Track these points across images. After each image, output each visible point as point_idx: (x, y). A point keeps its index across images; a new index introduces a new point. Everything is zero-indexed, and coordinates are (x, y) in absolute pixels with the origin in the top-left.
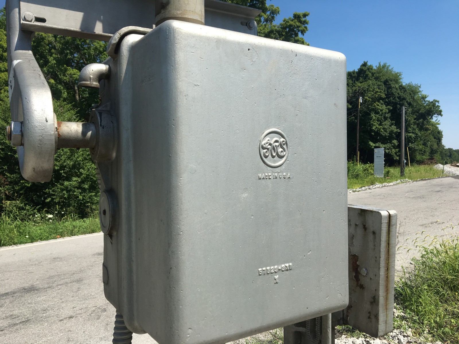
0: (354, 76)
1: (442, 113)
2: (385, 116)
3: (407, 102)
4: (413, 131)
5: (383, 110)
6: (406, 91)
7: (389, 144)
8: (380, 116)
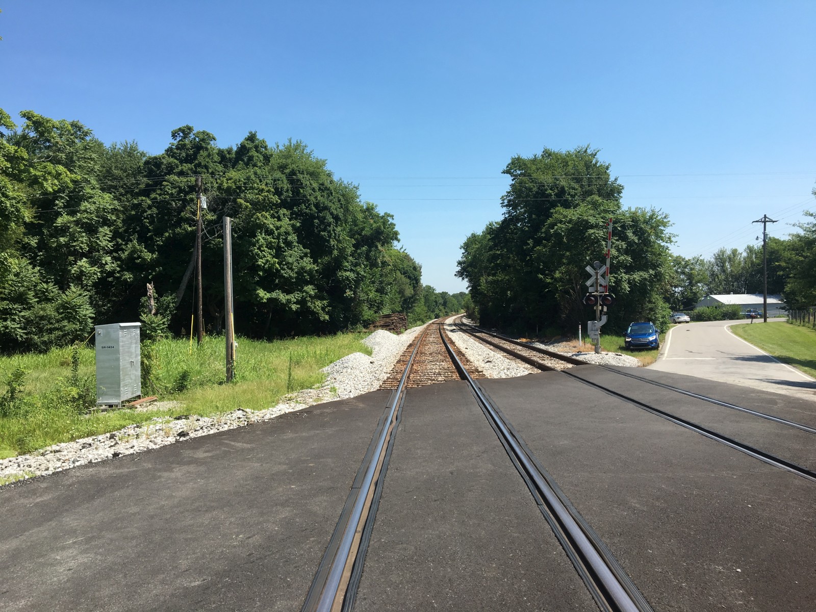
0: (230, 158)
1: (399, 237)
2: (287, 238)
3: (332, 214)
4: (352, 268)
5: (280, 227)
6: (332, 193)
7: (298, 294)
8: (274, 239)
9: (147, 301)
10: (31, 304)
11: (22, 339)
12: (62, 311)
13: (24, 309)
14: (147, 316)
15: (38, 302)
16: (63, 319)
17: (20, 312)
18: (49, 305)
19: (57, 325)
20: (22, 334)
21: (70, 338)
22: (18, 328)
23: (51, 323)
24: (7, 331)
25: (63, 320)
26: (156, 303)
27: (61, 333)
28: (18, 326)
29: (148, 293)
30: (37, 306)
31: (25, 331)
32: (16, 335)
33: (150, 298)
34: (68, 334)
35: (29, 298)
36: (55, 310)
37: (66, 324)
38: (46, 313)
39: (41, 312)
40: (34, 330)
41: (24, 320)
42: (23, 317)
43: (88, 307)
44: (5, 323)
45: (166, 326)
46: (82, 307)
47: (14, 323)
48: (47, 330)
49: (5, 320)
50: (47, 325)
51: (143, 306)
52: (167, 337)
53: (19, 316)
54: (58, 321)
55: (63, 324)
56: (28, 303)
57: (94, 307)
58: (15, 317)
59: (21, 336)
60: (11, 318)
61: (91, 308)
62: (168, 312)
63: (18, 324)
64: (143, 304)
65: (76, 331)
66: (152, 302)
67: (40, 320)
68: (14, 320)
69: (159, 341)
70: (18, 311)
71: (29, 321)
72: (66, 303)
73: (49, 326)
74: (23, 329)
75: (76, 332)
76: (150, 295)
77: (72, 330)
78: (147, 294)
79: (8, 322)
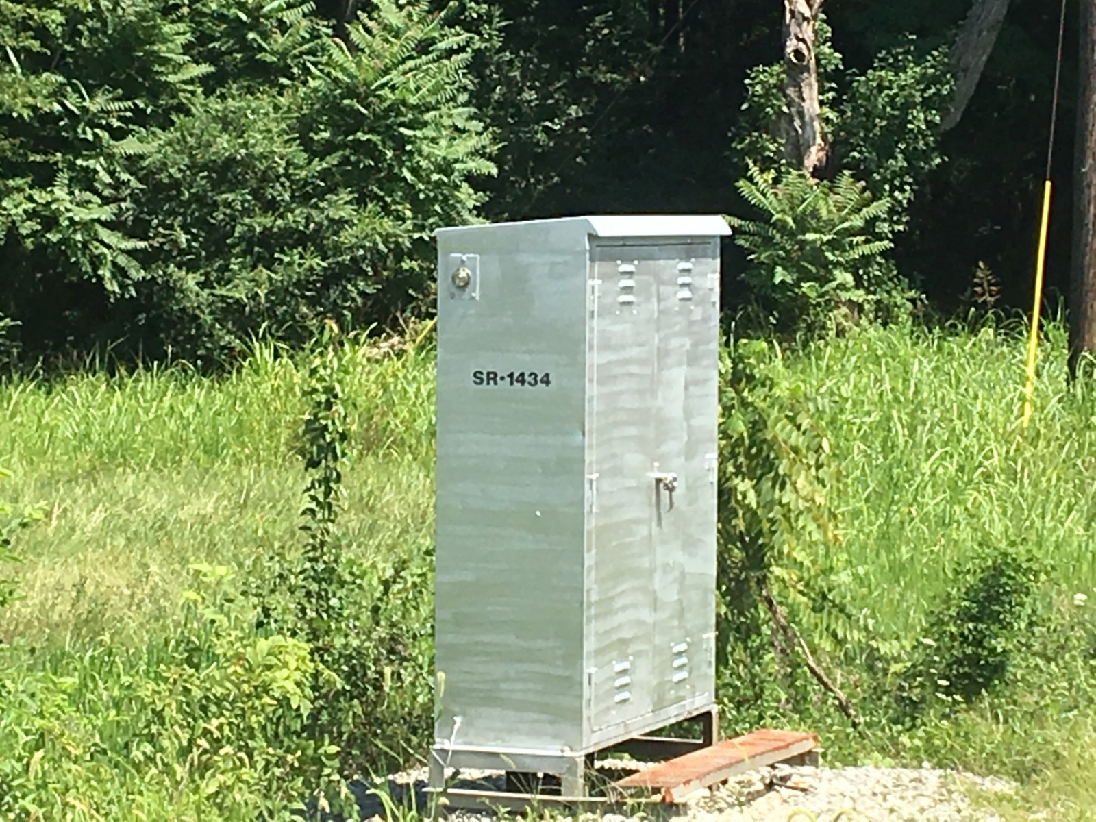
9: (781, 87)
10: (172, 91)
11: (123, 286)
12: (326, 135)
13: (140, 118)
14: (776, 181)
15: (209, 84)
16: (331, 183)
17: (118, 135)
18: (264, 102)
19: (296, 217)
20: (122, 260)
21: (362, 294)
22: (105, 224)
23: (271, 206)
24: (54, 237)
25: (333, 190)
26: (834, 104)
27: (316, 262)
28: (106, 213)
29: (792, 44)
30: (203, 106)
31: (142, 244)
32: (97, 261)
33: (796, 69)
34: (354, 269)
35: (165, 61)
36: (292, 128)
37: (346, 212)
38: (245, 145)
39: (223, 141)
40: (183, 238)
41: (134, 183)
42: (132, 162)
43: (459, 115)
44: (41, 196)
45: (887, 244)
46: (428, 116)
47: (88, 195)
48: (249, 240)
49: (45, 178)
50: (247, 212)
51: (758, 121)
52: (885, 315)
53: (110, 157)
54: (306, 194)
55: (332, 213)
56: (157, 90)
57: (496, 121)
58: (91, 163)
59: (119, 272)
60: (72, 166)
61: (476, 125)
62: (900, 162)
63: (106, 201)
64: (757, 109)
65: (399, 253)
66: (811, 99)
67: (216, 186)
68: (85, 180)
69: (840, 333)
70: (108, 128)
71: (158, 187)
72: (351, 92)
73: (260, 222)
74: (130, 234)
75: (399, 259)
76: (798, 53)
77: (375, 249)
78: (783, 47)
79: (61, 193)
